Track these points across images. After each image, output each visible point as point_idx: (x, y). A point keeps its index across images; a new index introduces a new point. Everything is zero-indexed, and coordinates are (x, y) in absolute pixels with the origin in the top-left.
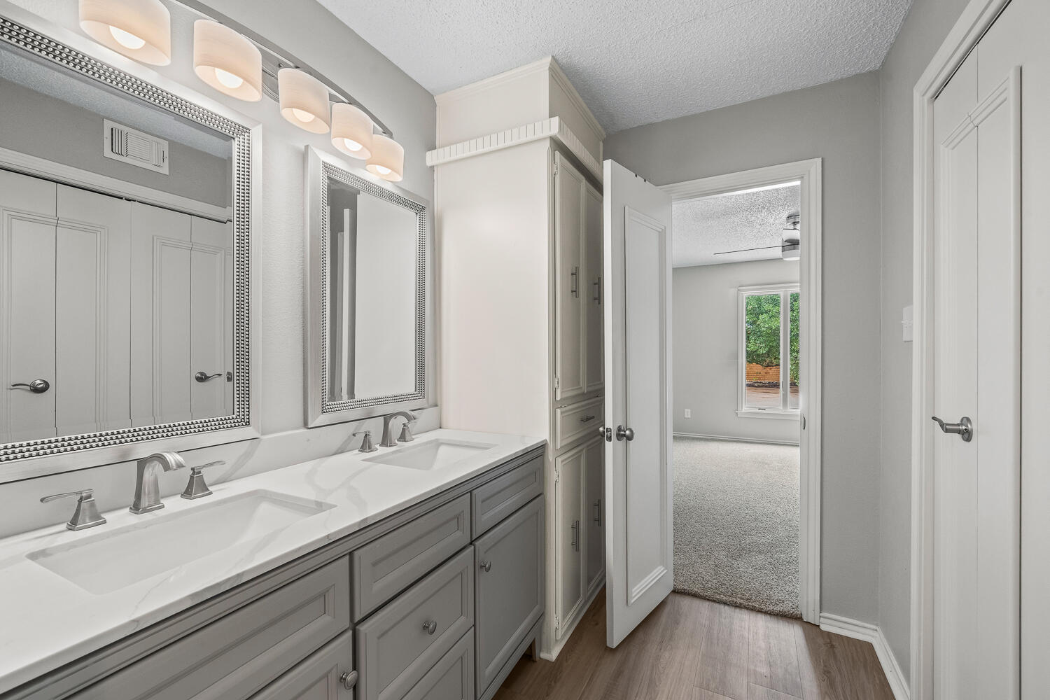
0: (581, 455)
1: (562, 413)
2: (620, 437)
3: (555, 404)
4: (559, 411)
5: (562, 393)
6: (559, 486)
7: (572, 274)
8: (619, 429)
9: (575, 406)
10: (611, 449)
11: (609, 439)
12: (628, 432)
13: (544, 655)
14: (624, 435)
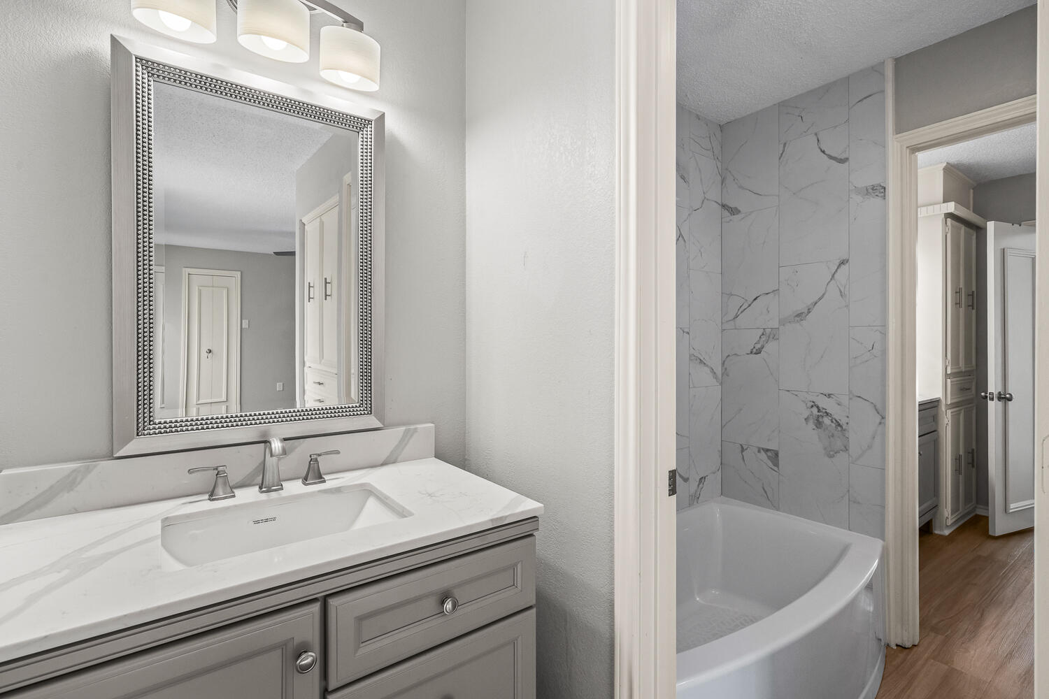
0: (960, 413)
1: (951, 382)
2: (1000, 398)
3: (947, 376)
4: (949, 381)
5: (951, 369)
6: (949, 428)
7: (956, 292)
8: (1000, 393)
9: (962, 378)
10: (993, 407)
11: (992, 399)
12: (1008, 396)
13: (937, 532)
14: (1005, 398)
